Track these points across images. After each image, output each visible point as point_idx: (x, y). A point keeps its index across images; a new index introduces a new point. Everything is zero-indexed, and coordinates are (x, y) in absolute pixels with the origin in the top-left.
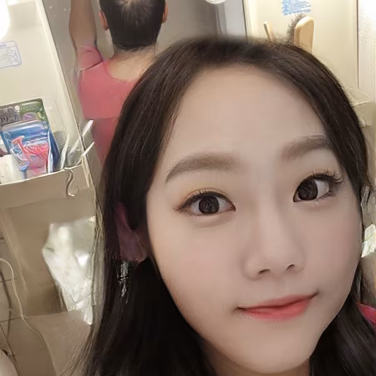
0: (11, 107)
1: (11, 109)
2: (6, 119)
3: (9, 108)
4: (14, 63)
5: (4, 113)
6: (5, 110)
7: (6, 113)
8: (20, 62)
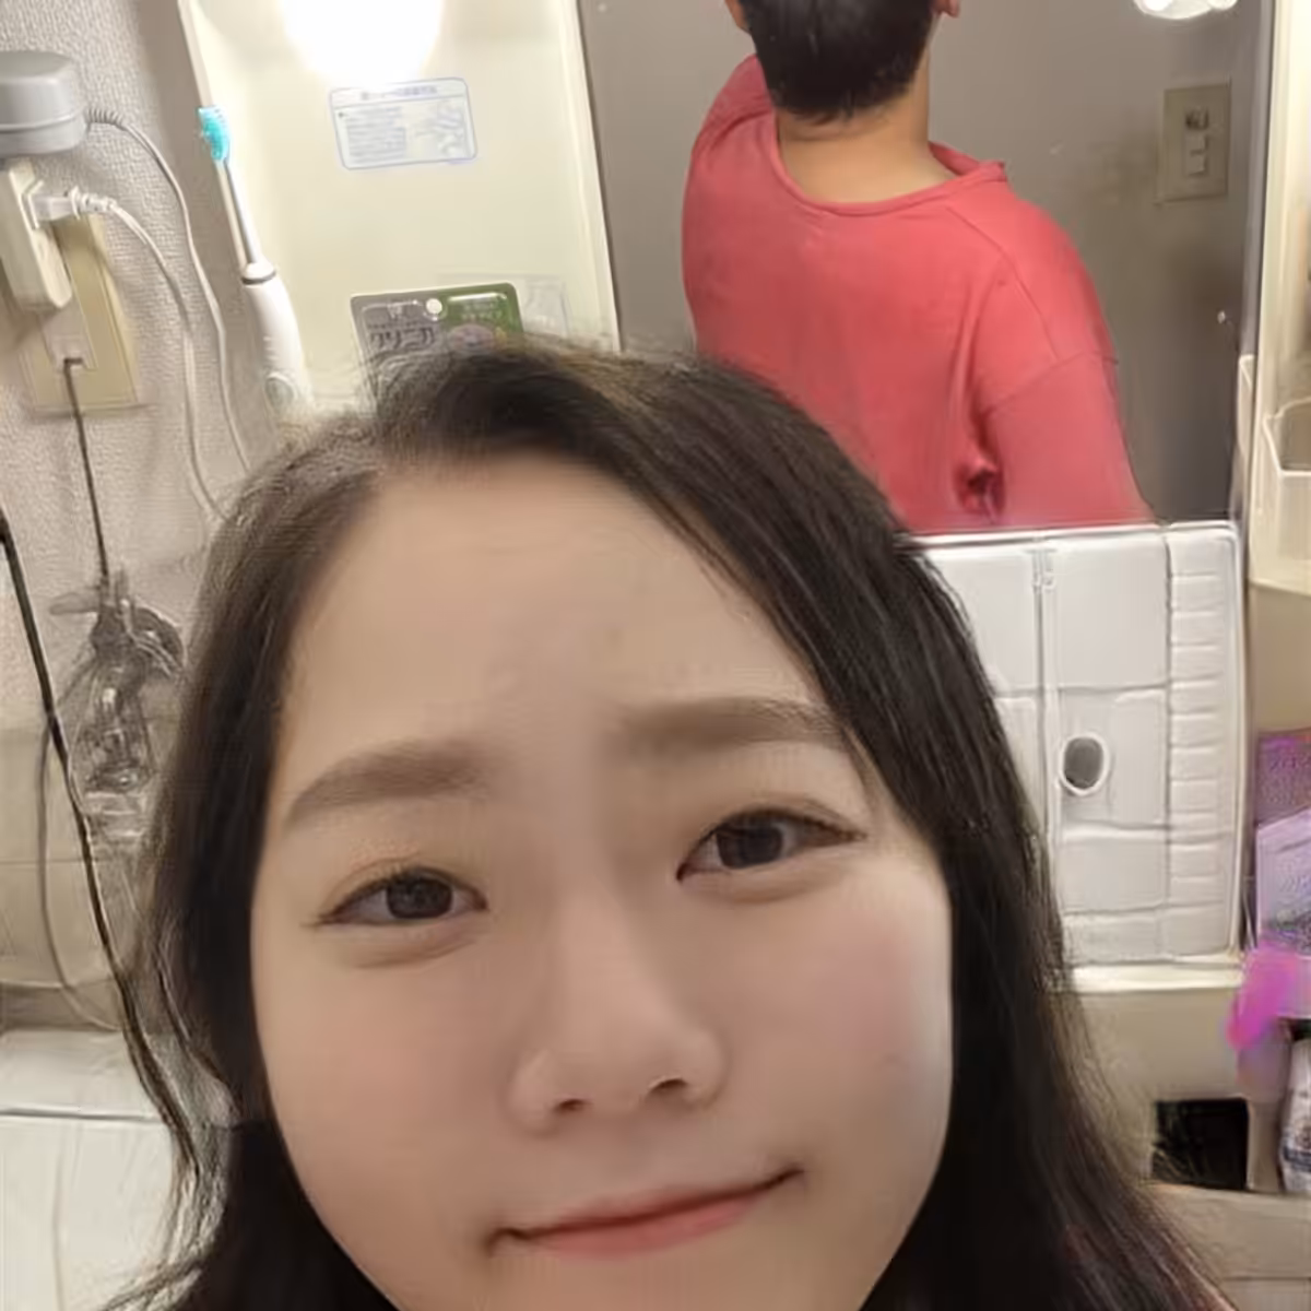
0: (415, 302)
1: (412, 306)
2: (393, 335)
3: (409, 303)
4: (454, 153)
5: (389, 316)
6: (396, 309)
7: (396, 316)
8: (472, 152)
